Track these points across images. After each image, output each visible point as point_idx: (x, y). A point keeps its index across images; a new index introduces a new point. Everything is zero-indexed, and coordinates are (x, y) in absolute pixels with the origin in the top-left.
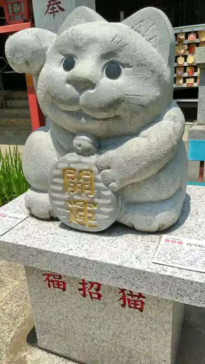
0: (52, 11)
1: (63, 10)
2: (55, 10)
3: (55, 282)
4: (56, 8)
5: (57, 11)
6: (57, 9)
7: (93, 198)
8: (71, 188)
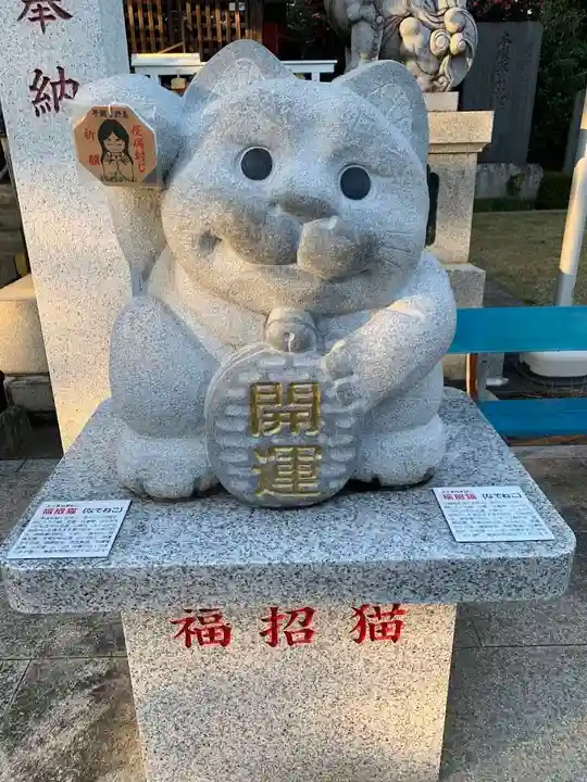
0: (37, 15)
1: (67, 16)
2: (46, 13)
3: (203, 633)
4: (47, 9)
5: (51, 17)
6: (52, 12)
7: (317, 436)
8: (266, 423)
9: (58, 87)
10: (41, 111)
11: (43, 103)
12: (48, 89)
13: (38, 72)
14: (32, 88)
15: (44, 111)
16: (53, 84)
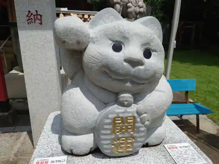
7: (133, 134)
8: (117, 130)
9: (36, 16)
10: (29, 23)
11: (30, 21)
12: (32, 17)
13: (29, 12)
14: (27, 16)
15: (30, 23)
16: (34, 16)
